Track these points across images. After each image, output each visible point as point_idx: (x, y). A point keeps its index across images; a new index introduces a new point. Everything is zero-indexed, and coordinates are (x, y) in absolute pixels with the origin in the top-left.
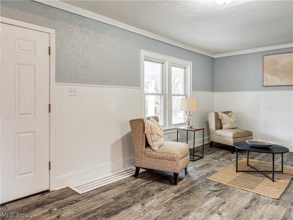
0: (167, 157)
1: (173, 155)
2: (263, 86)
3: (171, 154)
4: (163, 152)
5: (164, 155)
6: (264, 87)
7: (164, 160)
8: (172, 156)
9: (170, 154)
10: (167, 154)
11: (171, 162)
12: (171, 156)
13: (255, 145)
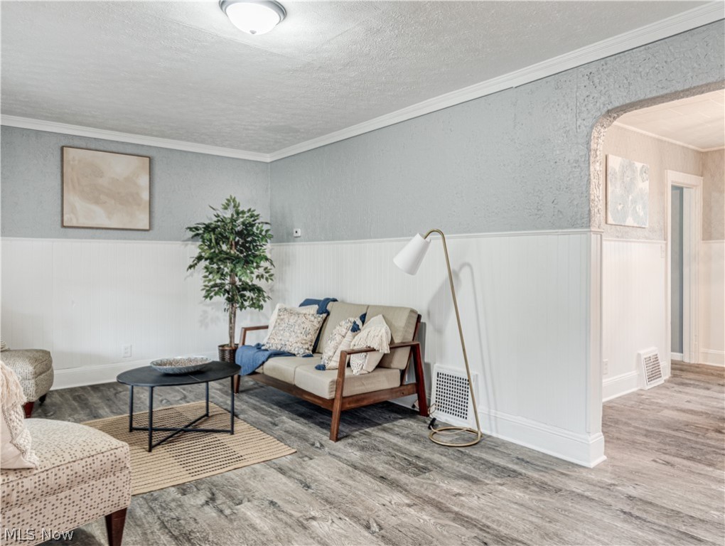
0: (90, 471)
1: (112, 452)
2: (63, 226)
3: (105, 454)
4: (68, 459)
5: (78, 467)
6: (64, 229)
7: (77, 489)
8: (113, 458)
9: (100, 456)
10: (90, 461)
11: (107, 481)
12: (105, 460)
13: (173, 369)
